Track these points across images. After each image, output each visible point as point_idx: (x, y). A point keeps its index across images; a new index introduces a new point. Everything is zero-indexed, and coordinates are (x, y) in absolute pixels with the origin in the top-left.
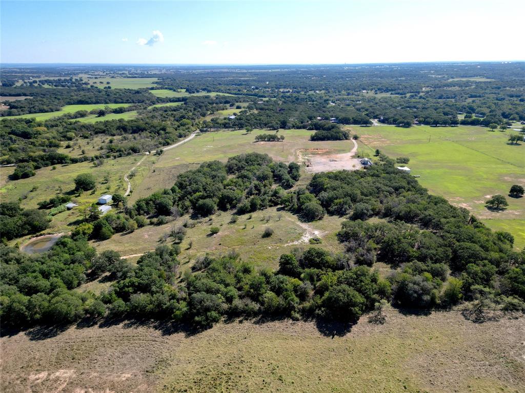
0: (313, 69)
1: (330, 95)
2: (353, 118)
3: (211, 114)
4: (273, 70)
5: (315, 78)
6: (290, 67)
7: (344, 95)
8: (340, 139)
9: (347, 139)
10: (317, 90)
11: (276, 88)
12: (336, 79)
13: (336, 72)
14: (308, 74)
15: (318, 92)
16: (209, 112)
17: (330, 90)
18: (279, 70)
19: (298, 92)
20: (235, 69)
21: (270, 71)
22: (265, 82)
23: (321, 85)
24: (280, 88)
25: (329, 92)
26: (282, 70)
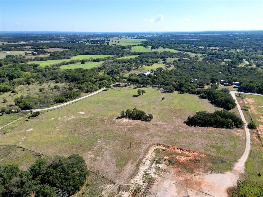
0: (242, 33)
1: (247, 53)
2: (257, 87)
3: (135, 69)
4: (216, 34)
5: (241, 39)
6: (228, 32)
7: (259, 54)
8: (227, 127)
9: (237, 127)
10: (237, 49)
11: (208, 47)
12: (257, 41)
13: (258, 36)
14: (237, 37)
15: (238, 50)
16: (134, 68)
17: (248, 50)
18: (220, 34)
19: (223, 50)
20: (193, 34)
21: (214, 35)
22: (204, 42)
23: (243, 45)
24: (211, 47)
25: (247, 51)
26: (222, 34)
